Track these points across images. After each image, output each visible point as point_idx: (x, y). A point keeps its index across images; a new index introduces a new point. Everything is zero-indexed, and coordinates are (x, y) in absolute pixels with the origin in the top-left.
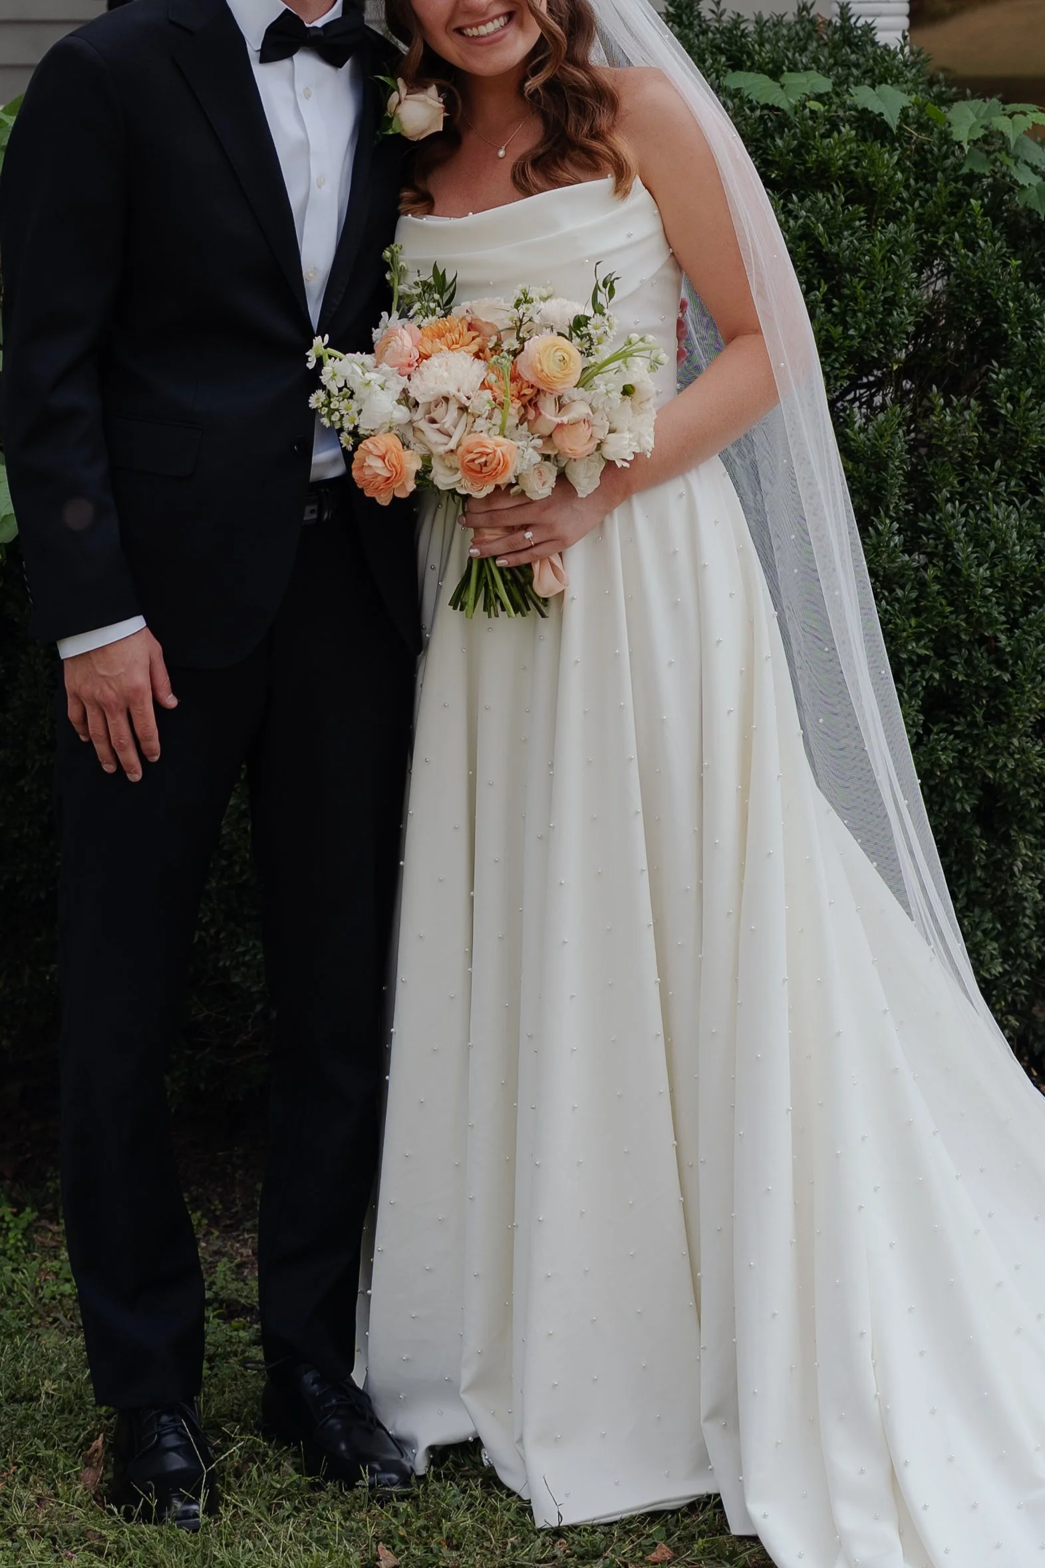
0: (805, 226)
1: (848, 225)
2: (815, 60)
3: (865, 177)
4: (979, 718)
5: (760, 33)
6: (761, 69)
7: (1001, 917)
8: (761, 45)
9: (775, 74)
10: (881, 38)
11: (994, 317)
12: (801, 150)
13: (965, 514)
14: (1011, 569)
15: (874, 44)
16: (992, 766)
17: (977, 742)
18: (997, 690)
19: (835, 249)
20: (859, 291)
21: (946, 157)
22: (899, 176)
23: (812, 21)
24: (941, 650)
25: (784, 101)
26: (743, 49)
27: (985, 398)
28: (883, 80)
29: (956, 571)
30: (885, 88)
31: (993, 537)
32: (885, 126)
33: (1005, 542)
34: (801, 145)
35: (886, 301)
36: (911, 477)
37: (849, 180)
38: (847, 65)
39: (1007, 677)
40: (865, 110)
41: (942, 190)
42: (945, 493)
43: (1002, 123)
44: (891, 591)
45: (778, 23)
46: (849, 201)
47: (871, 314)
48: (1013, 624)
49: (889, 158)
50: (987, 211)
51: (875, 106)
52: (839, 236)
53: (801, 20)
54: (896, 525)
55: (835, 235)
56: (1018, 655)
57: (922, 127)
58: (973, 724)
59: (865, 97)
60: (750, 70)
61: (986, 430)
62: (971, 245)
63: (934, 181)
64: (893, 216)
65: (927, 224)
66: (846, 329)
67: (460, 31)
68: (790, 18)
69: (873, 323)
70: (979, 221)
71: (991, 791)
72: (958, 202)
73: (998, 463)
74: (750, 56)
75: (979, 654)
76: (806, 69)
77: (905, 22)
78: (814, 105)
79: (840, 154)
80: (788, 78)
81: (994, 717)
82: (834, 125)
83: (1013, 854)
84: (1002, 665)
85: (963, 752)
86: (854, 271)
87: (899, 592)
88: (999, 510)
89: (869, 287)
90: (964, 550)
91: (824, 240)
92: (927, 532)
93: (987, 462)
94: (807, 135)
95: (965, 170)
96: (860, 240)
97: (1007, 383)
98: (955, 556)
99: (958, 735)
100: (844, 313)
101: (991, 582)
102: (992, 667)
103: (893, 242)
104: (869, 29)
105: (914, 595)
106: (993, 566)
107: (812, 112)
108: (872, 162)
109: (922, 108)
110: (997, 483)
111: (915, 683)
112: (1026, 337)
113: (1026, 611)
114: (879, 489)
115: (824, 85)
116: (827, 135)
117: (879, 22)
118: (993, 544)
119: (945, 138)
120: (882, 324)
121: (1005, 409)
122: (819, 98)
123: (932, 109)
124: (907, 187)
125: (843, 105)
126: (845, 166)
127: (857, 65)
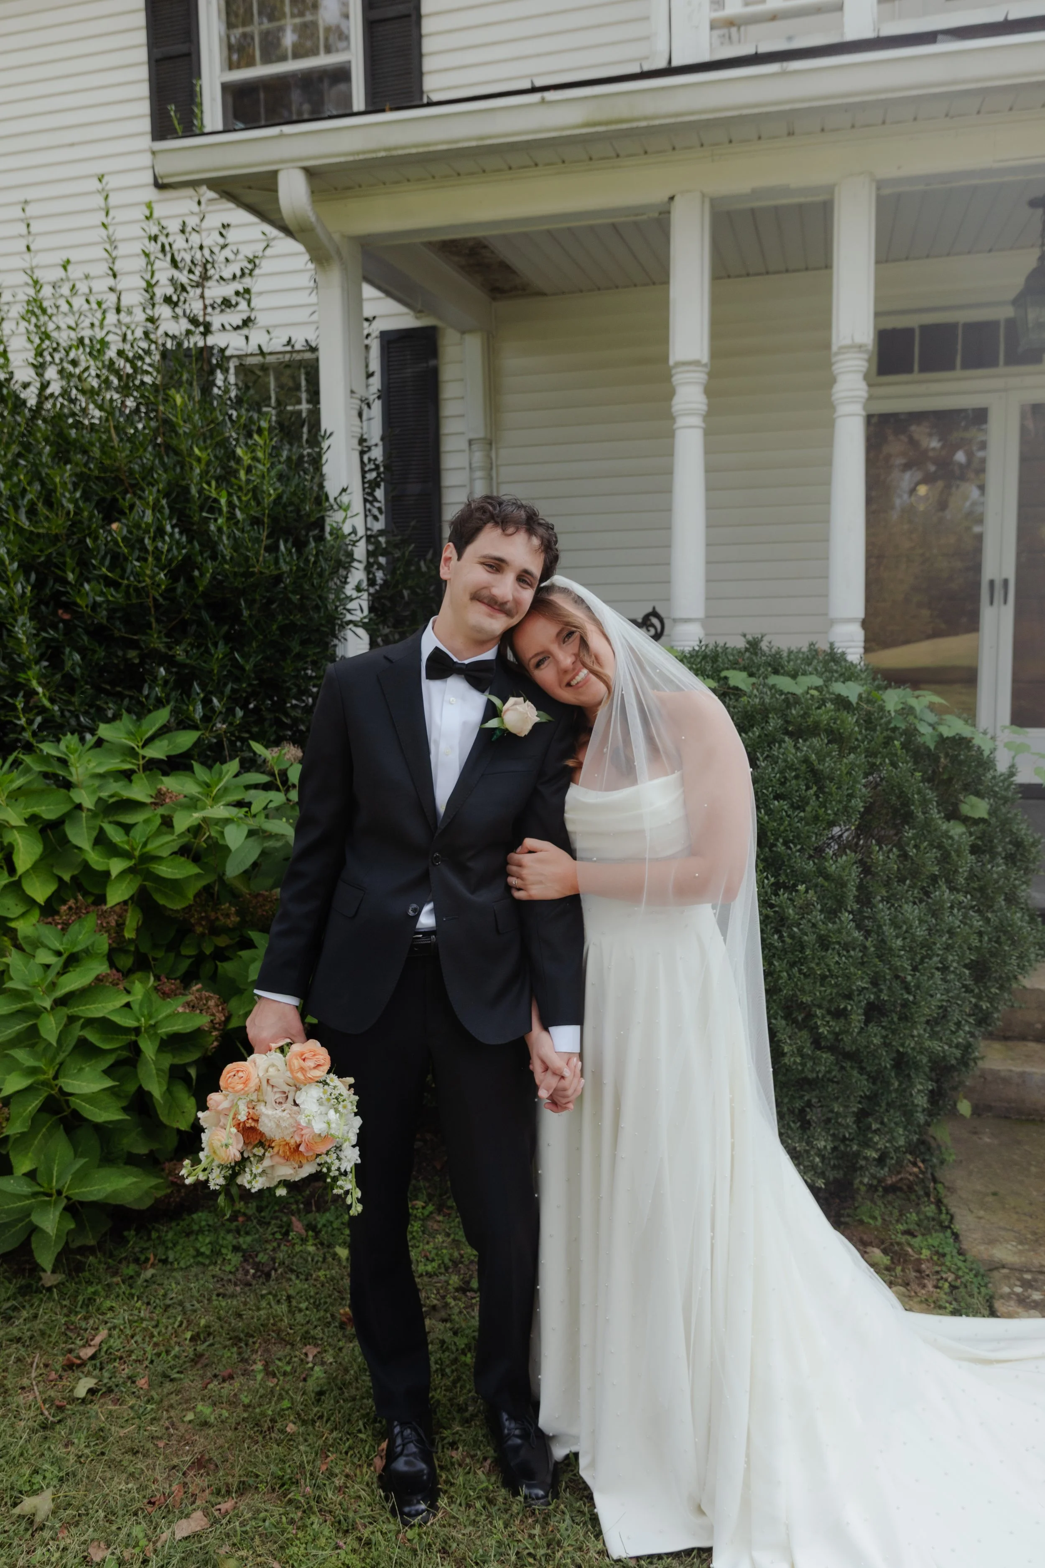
0: (805, 756)
1: (829, 754)
2: (816, 670)
3: (838, 729)
4: (896, 1019)
5: (789, 656)
6: (787, 674)
7: (905, 1114)
8: (788, 662)
9: (794, 676)
10: (850, 658)
11: (906, 802)
12: (805, 715)
13: (889, 909)
14: (913, 940)
15: (846, 660)
16: (903, 1045)
17: (894, 1032)
18: (905, 1004)
19: (821, 767)
20: (834, 789)
21: (881, 718)
22: (856, 729)
23: (816, 651)
24: (875, 983)
25: (799, 691)
26: (780, 664)
27: (900, 846)
28: (849, 679)
29: (883, 941)
30: (849, 683)
31: (905, 923)
32: (850, 703)
33: (911, 926)
34: (805, 713)
35: (848, 795)
36: (861, 887)
37: (830, 732)
38: (832, 671)
39: (911, 998)
40: (839, 695)
41: (879, 735)
42: (879, 898)
43: (913, 702)
44: (848, 951)
45: (799, 651)
46: (829, 742)
47: (840, 802)
48: (915, 969)
49: (851, 719)
50: (904, 746)
51: (844, 693)
52: (824, 760)
53: (810, 650)
54: (851, 917)
55: (821, 760)
56: (918, 987)
57: (869, 701)
58: (892, 1022)
59: (840, 688)
60: (783, 675)
61: (901, 862)
62: (894, 765)
63: (875, 730)
64: (853, 750)
65: (871, 753)
66: (826, 809)
67: (569, 685)
68: (805, 649)
69: (840, 807)
70: (899, 752)
71: (901, 1055)
72: (888, 741)
73: (908, 882)
74: (783, 668)
75: (896, 985)
76: (811, 673)
77: (862, 650)
78: (814, 692)
79: (825, 718)
80: (801, 679)
81: (903, 1018)
82: (823, 702)
83: (912, 1085)
84: (909, 992)
85: (886, 1037)
86: (832, 780)
87: (852, 953)
88: (907, 908)
89: (839, 788)
90: (889, 931)
91: (816, 763)
92: (868, 918)
93: (902, 880)
94: (809, 708)
95: (892, 725)
96: (835, 762)
97: (913, 838)
98: (883, 933)
99: (883, 1027)
100: (825, 801)
101: (903, 948)
102: (903, 992)
103: (852, 765)
104: (843, 654)
105: (861, 954)
106: (904, 939)
107: (812, 696)
108: (843, 722)
109: (869, 693)
110: (907, 891)
111: (860, 1001)
112: (924, 813)
113: (922, 961)
114: (842, 897)
115: (819, 682)
116: (819, 708)
117: (849, 651)
118: (904, 928)
119: (882, 709)
120: (846, 808)
121: (912, 852)
122: (816, 688)
123: (874, 693)
124: (860, 733)
125: (828, 692)
126: (828, 724)
127: (836, 671)
